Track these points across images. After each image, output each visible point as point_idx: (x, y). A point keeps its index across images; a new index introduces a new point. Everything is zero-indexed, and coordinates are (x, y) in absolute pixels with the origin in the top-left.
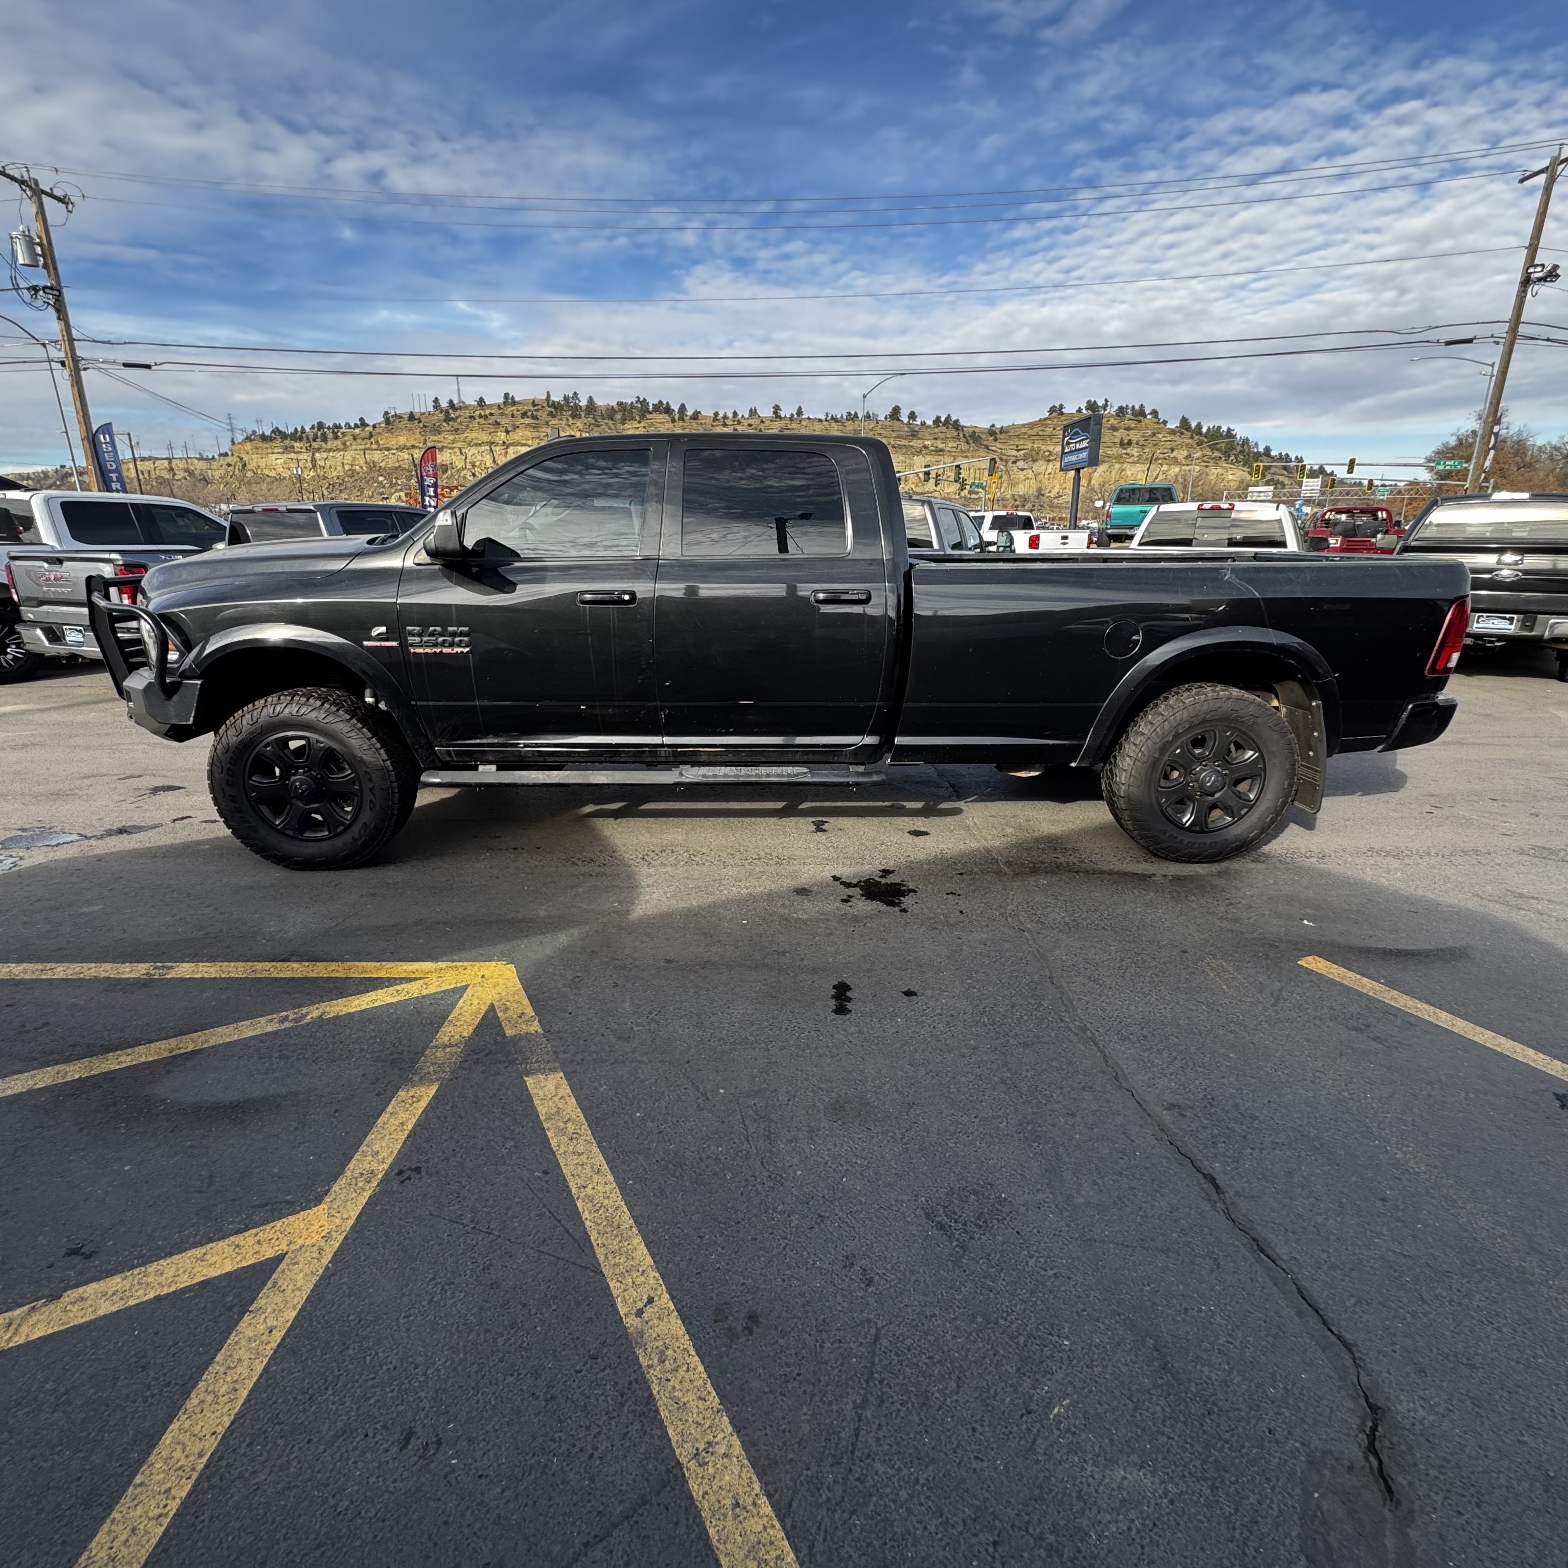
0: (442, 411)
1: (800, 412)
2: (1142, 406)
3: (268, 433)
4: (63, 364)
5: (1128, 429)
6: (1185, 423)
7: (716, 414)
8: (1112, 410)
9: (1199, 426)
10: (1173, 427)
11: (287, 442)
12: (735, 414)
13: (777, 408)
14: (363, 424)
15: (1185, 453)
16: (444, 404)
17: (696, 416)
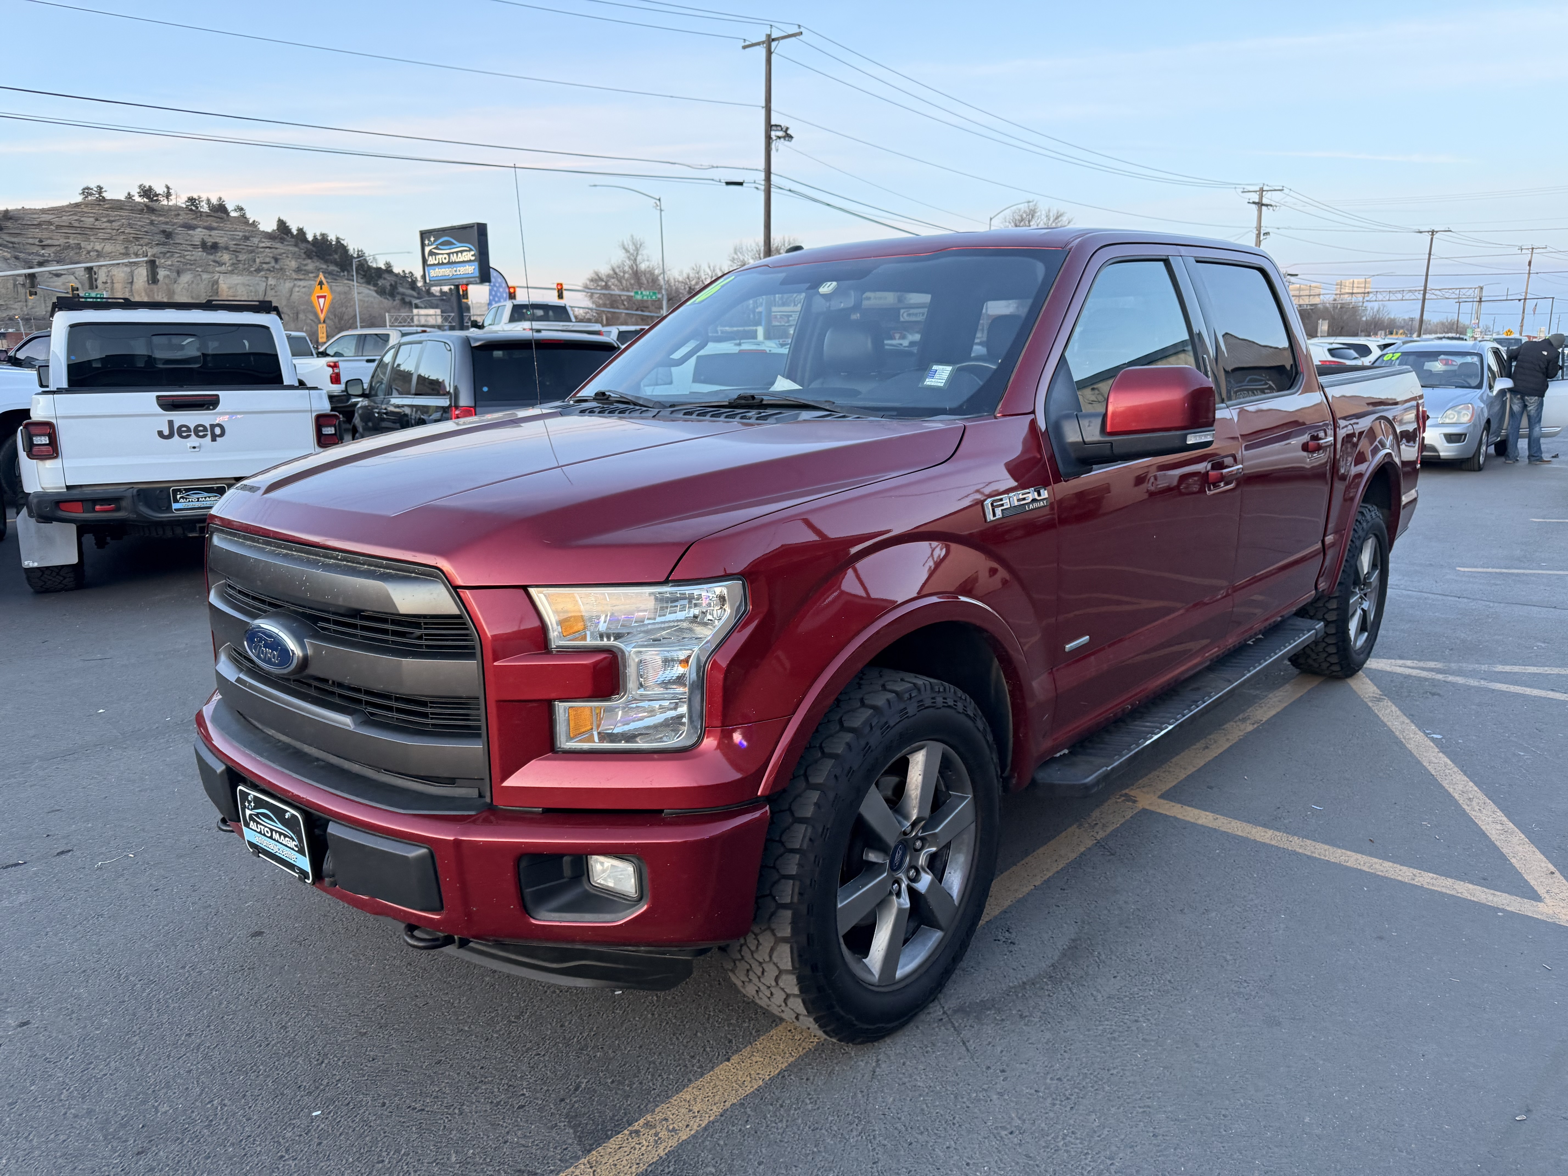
2: (220, 199)
5: (210, 228)
6: (282, 225)
8: (179, 200)
9: (301, 232)
10: (269, 230)
15: (293, 264)
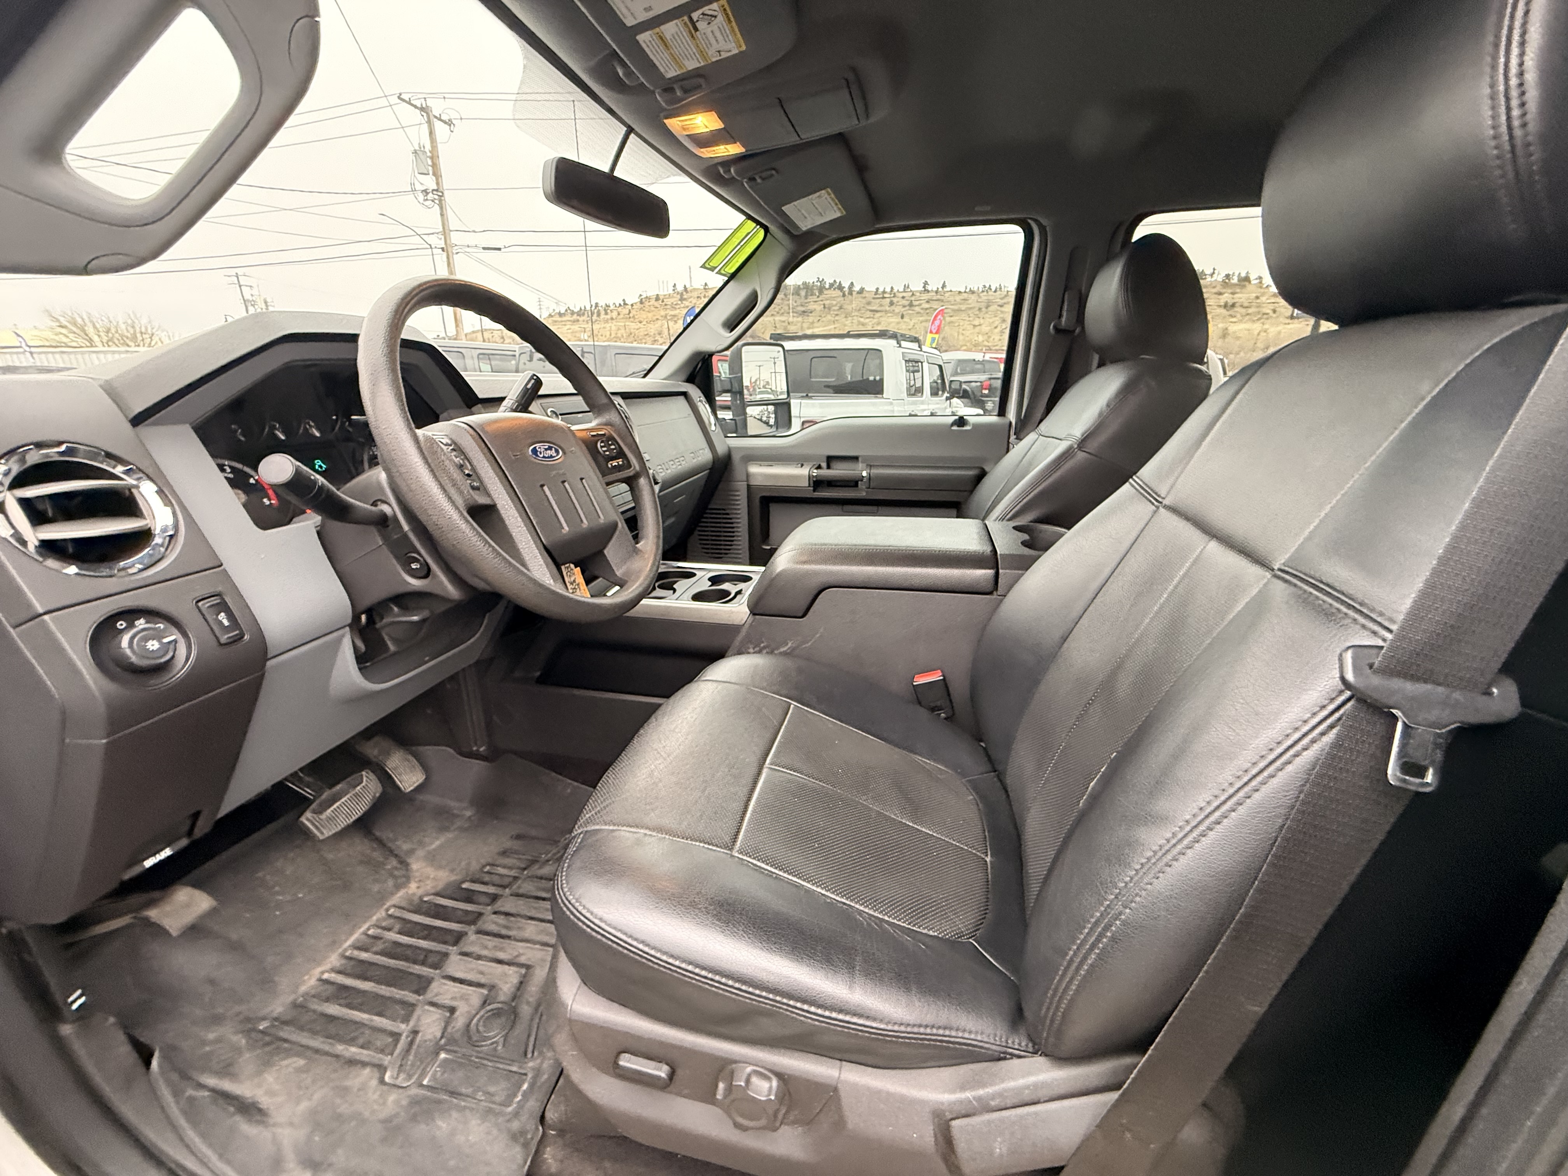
0: (678, 293)
1: (944, 286)
2: (1245, 272)
3: (563, 311)
4: (443, 249)
5: (1233, 293)
7: (877, 289)
11: (575, 317)
12: (892, 288)
13: (926, 283)
14: (625, 304)
16: (680, 288)
17: (862, 291)
